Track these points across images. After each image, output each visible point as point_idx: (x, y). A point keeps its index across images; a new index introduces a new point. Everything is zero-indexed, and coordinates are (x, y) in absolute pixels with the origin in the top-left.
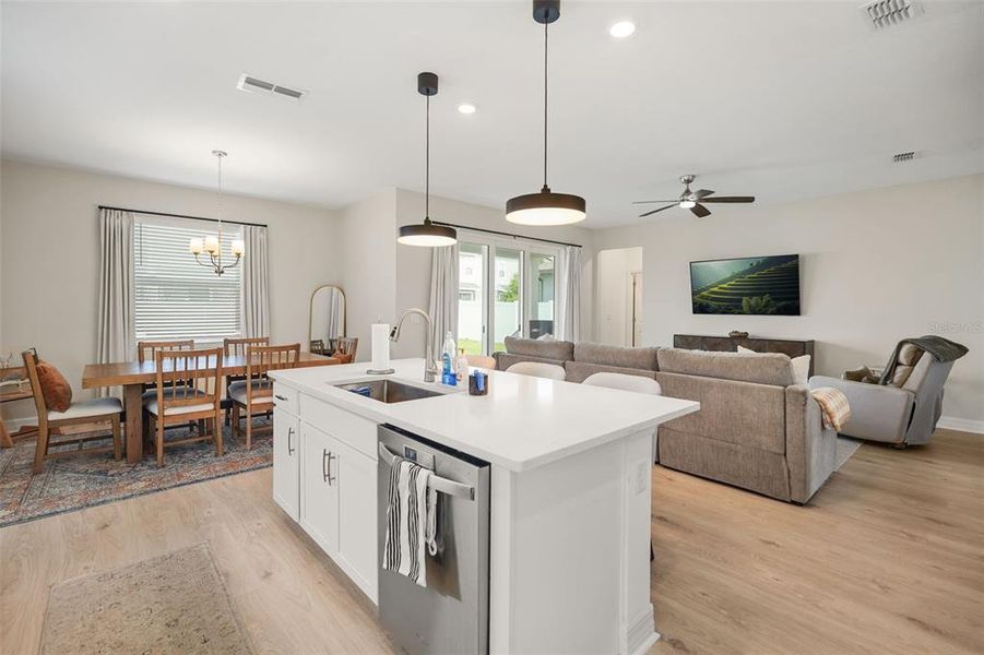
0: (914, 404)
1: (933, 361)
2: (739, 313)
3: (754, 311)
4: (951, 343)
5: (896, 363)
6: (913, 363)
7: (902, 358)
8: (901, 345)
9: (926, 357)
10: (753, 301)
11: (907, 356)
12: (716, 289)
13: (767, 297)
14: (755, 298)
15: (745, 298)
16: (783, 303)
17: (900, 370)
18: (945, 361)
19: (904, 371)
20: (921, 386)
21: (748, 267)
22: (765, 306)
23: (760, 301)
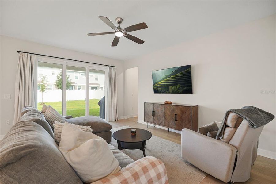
0: (237, 156)
1: (249, 127)
2: (168, 93)
3: (174, 92)
4: (262, 111)
5: (226, 126)
6: (236, 126)
7: (229, 123)
8: (228, 113)
9: (245, 123)
10: (174, 87)
11: (232, 122)
12: (160, 83)
13: (178, 86)
14: (174, 86)
15: (170, 86)
16: (185, 88)
17: (228, 130)
18: (258, 126)
19: (231, 131)
20: (241, 144)
21: (171, 72)
22: (178, 90)
23: (176, 88)
